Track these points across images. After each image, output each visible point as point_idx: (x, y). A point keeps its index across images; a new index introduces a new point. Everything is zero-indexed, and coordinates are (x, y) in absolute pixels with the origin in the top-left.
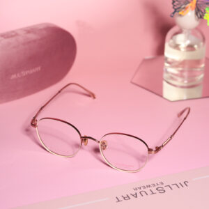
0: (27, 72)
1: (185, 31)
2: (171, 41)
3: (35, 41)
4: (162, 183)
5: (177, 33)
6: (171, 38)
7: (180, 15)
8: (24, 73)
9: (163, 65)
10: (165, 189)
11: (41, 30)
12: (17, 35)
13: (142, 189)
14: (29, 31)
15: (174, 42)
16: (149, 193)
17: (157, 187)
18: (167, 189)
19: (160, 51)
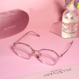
0: (10, 27)
1: (70, 12)
2: (65, 16)
3: (13, 16)
4: (61, 69)
5: (67, 13)
6: (65, 15)
7: (68, 6)
8: (9, 28)
9: (62, 25)
10: (62, 71)
11: (16, 11)
12: (6, 13)
13: (54, 72)
14: (11, 12)
15: (66, 16)
16: (56, 73)
17: (59, 71)
18: (63, 72)
19: (61, 19)
